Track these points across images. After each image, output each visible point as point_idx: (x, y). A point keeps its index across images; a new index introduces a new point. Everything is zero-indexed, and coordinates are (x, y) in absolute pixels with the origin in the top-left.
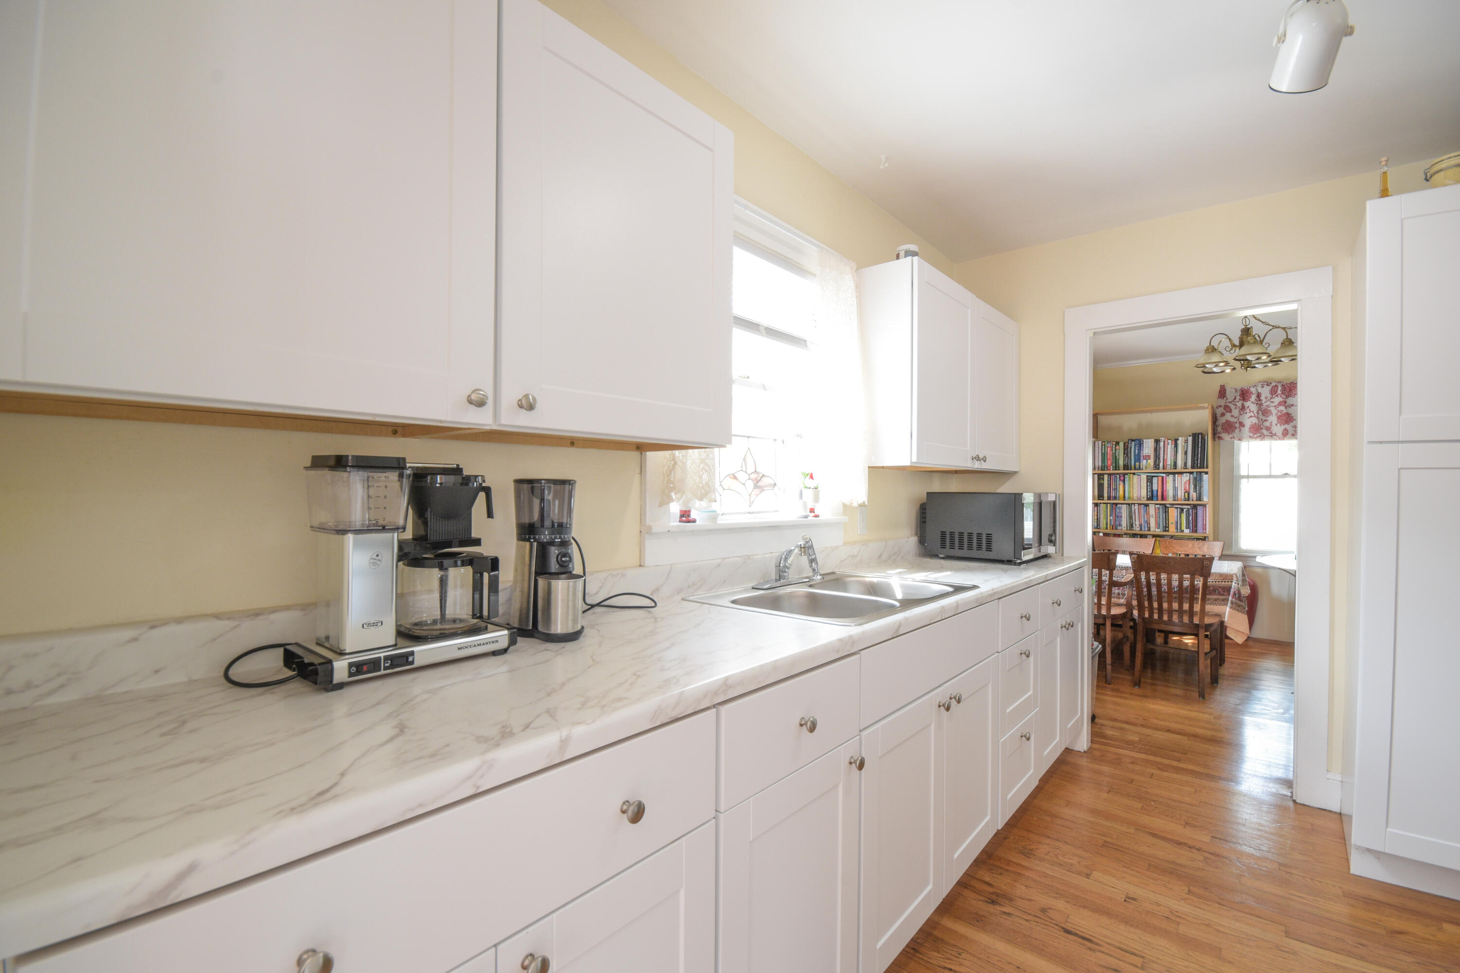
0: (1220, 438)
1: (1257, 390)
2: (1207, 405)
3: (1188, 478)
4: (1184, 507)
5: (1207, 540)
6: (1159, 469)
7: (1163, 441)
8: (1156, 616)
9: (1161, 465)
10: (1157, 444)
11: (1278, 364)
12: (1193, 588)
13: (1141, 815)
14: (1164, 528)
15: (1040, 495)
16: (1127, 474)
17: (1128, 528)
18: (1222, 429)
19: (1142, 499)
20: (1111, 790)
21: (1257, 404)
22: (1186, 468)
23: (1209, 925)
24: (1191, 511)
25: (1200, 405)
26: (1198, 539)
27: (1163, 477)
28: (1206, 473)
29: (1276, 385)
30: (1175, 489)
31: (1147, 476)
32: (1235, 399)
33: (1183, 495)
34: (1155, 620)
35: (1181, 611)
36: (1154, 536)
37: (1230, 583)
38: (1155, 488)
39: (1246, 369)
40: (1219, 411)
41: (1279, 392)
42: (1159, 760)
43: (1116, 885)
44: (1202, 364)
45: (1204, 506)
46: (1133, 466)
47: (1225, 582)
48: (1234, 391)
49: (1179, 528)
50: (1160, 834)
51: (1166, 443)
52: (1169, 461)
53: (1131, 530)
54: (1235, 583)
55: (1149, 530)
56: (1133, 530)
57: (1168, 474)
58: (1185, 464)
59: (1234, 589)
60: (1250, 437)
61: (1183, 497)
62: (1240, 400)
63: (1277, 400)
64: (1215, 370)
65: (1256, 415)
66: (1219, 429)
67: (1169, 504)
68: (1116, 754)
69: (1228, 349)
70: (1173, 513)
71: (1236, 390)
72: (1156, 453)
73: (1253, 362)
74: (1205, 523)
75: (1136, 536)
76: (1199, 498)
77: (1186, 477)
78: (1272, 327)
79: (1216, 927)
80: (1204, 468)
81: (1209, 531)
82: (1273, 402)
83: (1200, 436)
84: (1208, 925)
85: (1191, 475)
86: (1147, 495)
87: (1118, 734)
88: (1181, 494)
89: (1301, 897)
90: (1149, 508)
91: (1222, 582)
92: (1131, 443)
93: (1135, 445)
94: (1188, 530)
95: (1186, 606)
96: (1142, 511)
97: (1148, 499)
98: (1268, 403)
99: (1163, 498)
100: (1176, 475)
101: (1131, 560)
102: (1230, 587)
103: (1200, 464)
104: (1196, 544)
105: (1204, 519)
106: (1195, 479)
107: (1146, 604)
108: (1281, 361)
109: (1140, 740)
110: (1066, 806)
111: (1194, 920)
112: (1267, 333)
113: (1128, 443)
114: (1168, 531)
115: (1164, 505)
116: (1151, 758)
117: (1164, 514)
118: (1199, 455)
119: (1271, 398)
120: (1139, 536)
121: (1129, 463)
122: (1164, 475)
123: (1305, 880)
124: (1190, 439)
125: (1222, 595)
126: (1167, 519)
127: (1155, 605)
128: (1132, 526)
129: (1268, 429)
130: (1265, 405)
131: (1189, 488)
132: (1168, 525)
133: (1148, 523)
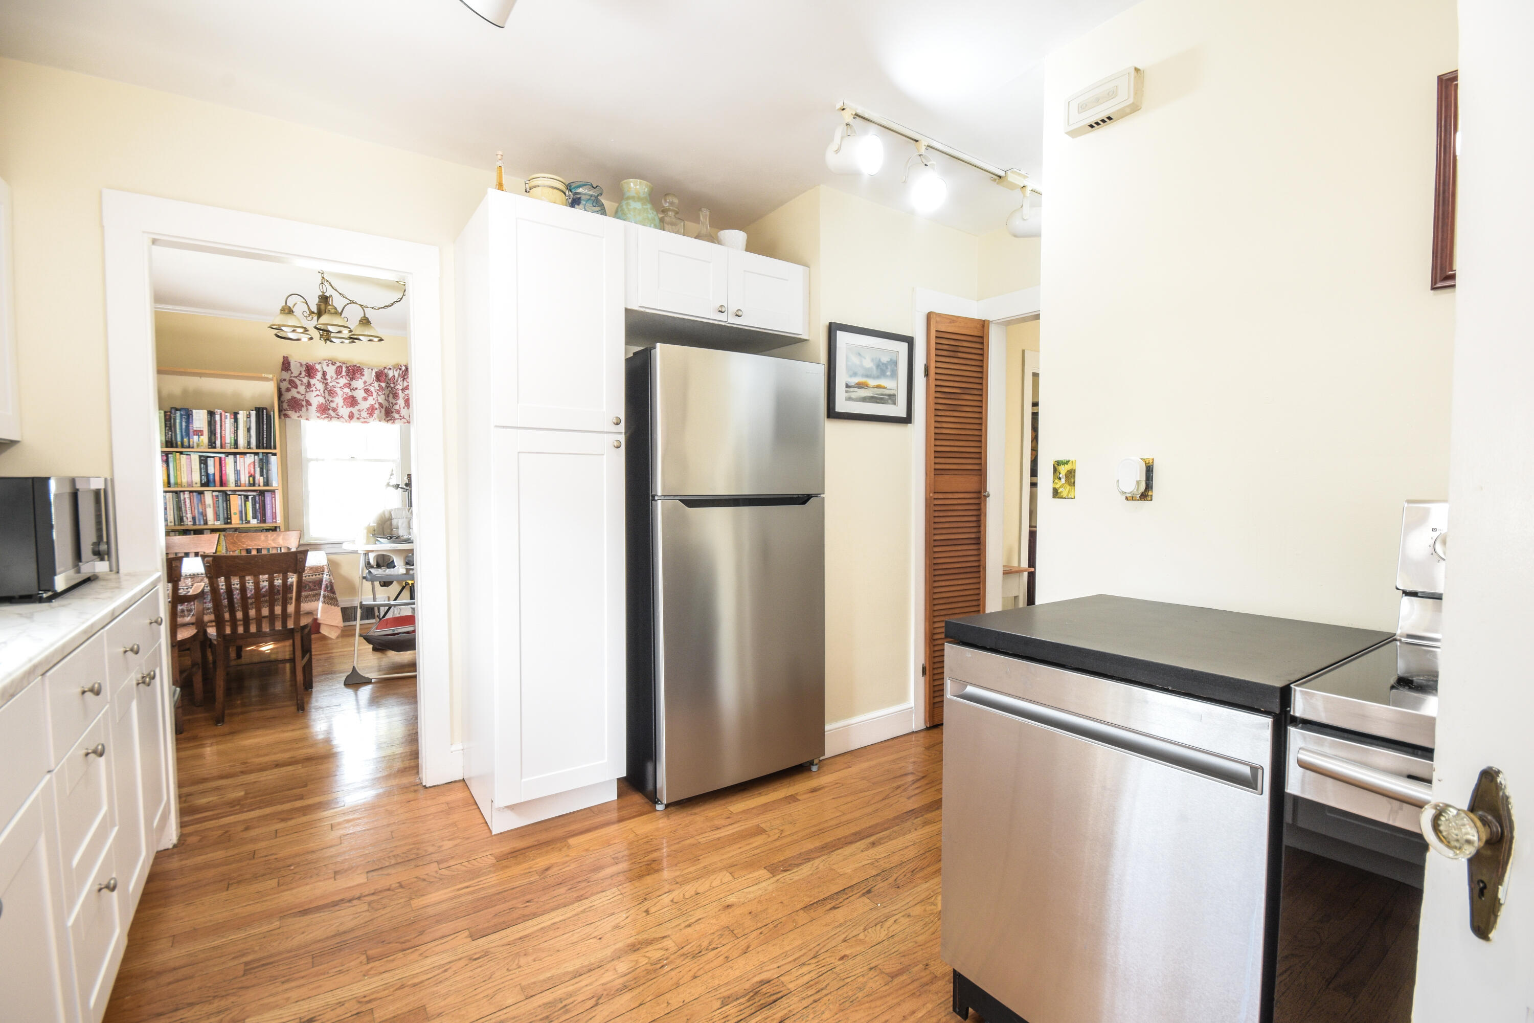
0: (286, 416)
1: (322, 368)
2: (271, 376)
3: (252, 460)
4: (249, 493)
5: (278, 530)
6: (215, 447)
7: (219, 413)
8: (241, 630)
9: (218, 443)
10: (211, 416)
11: (355, 342)
12: (287, 588)
13: (280, 894)
14: (226, 521)
15: (73, 481)
16: (171, 453)
17: (177, 523)
18: (288, 405)
19: (194, 485)
20: (230, 883)
21: (323, 383)
22: (250, 448)
23: (402, 985)
24: (257, 498)
25: (263, 375)
26: (267, 530)
27: (220, 458)
28: (274, 454)
29: (341, 366)
30: (237, 473)
31: (200, 457)
32: (300, 374)
33: (247, 479)
34: (240, 634)
35: (272, 617)
36: (213, 531)
37: (321, 575)
38: (211, 470)
39: (326, 340)
40: (285, 385)
41: (344, 373)
42: (279, 808)
43: (282, 1018)
44: (278, 325)
45: (273, 492)
46: (179, 443)
47: (316, 575)
48: (299, 365)
49: (244, 519)
50: (311, 906)
51: (223, 417)
52: (229, 438)
53: (181, 525)
54: (327, 575)
55: (206, 523)
56: (184, 525)
57: (228, 454)
58: (249, 443)
59: (326, 581)
60: (318, 417)
61: (247, 482)
62: (306, 376)
63: (343, 381)
64: (291, 335)
65: (323, 395)
66: (285, 405)
67: (230, 491)
68: (221, 827)
69: (306, 314)
70: (236, 502)
71: (301, 365)
72: (211, 428)
73: (332, 335)
74: (274, 511)
75: (188, 532)
76: (267, 483)
77: (250, 459)
78: (349, 302)
79: (410, 983)
80: (271, 448)
81: (279, 520)
82: (338, 383)
83: (265, 411)
84: (402, 987)
85: (256, 457)
86: (201, 480)
87: (216, 798)
88: (244, 479)
89: (467, 887)
90: (204, 496)
91: (312, 576)
92: (175, 413)
93: (181, 415)
94: (256, 520)
95: (278, 610)
96: (195, 501)
97: (202, 485)
98: (334, 383)
99: (222, 484)
100: (238, 456)
101: (204, 564)
102: (322, 580)
103: (266, 443)
104: (269, 536)
105: (273, 507)
106: (261, 461)
107: (227, 616)
108: (359, 339)
109: (246, 794)
110: (172, 946)
111: (387, 992)
112: (345, 306)
113: (171, 412)
114: (230, 523)
115: (224, 492)
116: (268, 810)
117: (225, 503)
118: (265, 433)
119: (336, 378)
120: (192, 532)
121: (173, 439)
122: (223, 456)
123: (464, 866)
124: (253, 414)
125: (313, 590)
126: (228, 509)
127: (239, 615)
128: (181, 520)
129: (335, 410)
130: (331, 384)
131: (255, 471)
132: (231, 515)
133: (204, 515)
